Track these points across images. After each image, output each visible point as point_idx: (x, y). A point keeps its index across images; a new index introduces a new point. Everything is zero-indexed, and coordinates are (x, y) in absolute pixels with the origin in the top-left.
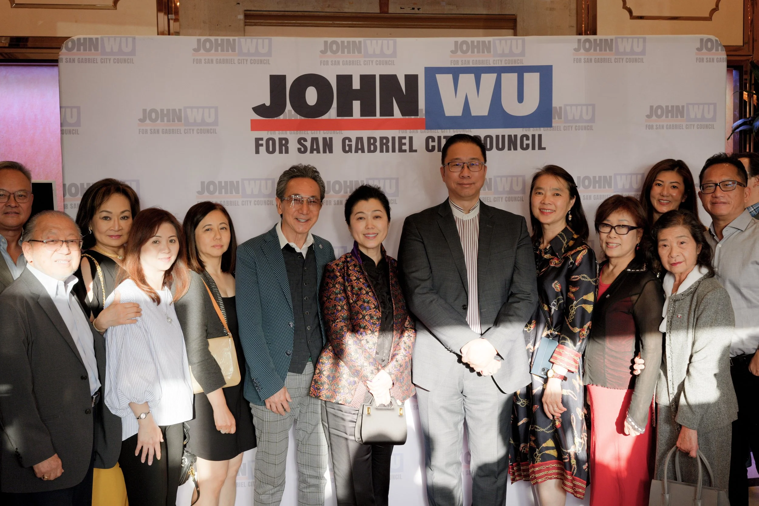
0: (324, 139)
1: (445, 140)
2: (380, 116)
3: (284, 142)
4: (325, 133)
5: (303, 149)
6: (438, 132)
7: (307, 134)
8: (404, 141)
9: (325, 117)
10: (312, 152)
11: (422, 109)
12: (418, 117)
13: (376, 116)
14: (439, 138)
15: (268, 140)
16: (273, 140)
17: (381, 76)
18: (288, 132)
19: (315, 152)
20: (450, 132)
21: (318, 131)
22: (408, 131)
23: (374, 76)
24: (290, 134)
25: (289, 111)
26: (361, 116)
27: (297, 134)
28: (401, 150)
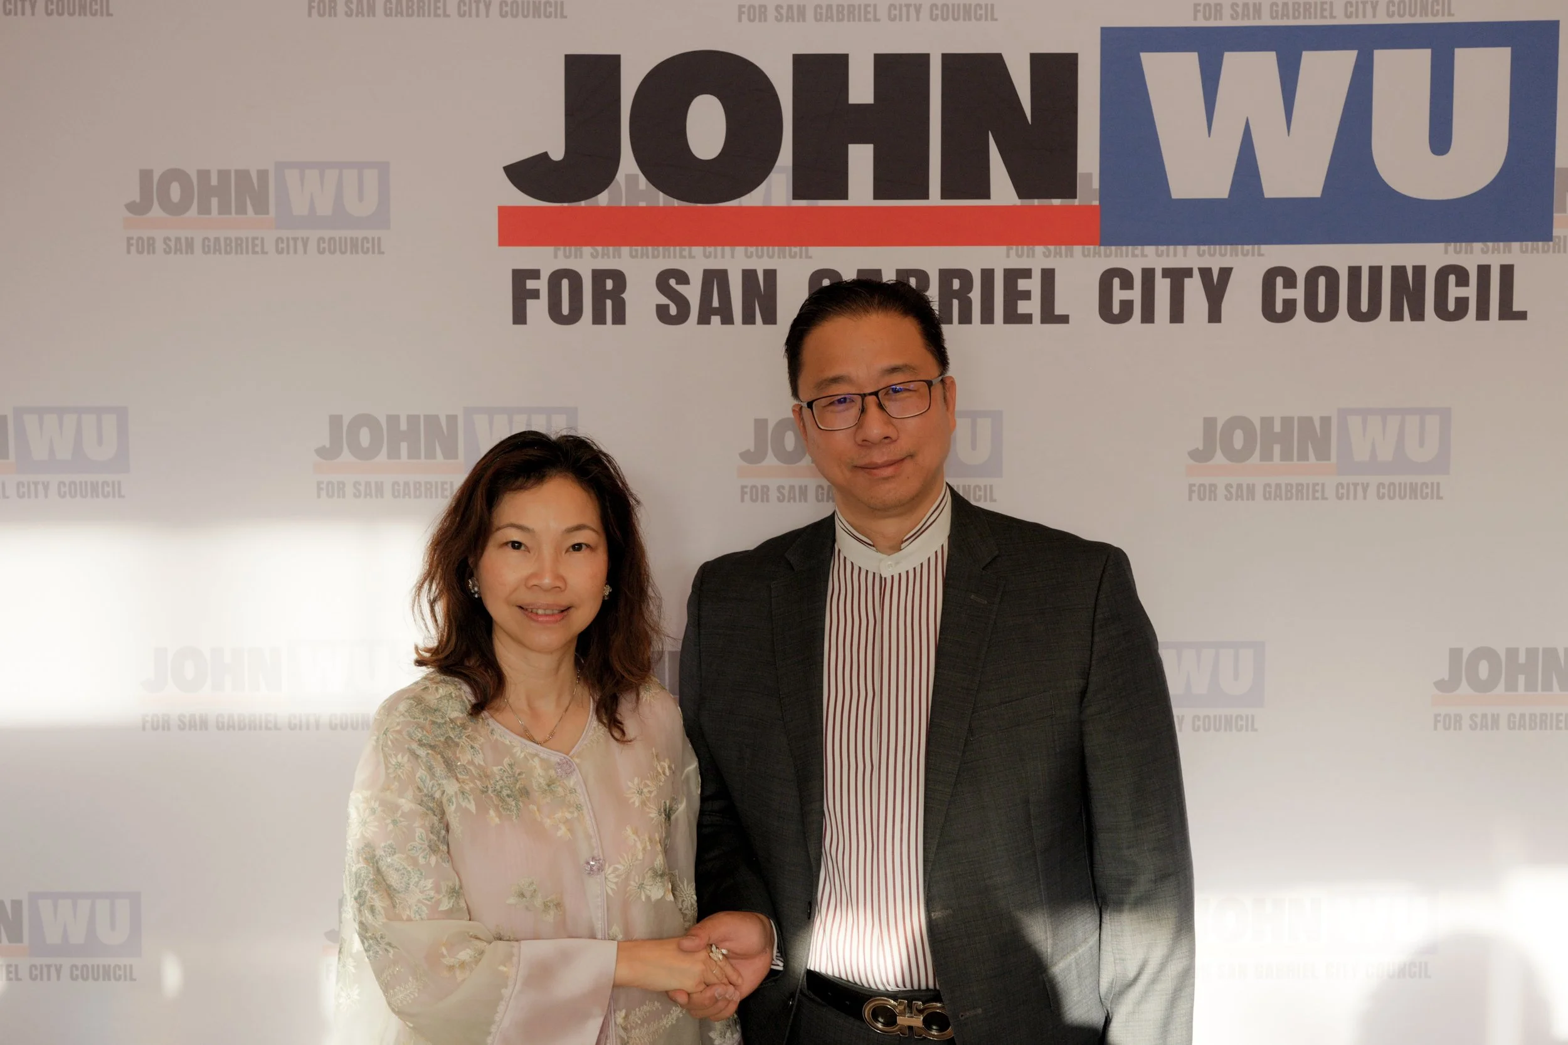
0: (749, 276)
1: (1168, 281)
2: (943, 197)
3: (609, 285)
4: (751, 257)
5: (673, 311)
6: (1143, 255)
7: (691, 256)
8: (1023, 284)
9: (753, 199)
10: (704, 319)
11: (1090, 175)
12: (1076, 202)
13: (926, 196)
14: (1148, 275)
15: (556, 277)
16: (575, 278)
17: (947, 58)
18: (625, 250)
19: (716, 320)
20: (1185, 255)
21: (727, 249)
22: (1039, 249)
23: (924, 59)
24: (632, 256)
25: (631, 179)
26: (877, 196)
27: (654, 257)
28: (1012, 317)
